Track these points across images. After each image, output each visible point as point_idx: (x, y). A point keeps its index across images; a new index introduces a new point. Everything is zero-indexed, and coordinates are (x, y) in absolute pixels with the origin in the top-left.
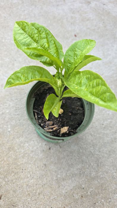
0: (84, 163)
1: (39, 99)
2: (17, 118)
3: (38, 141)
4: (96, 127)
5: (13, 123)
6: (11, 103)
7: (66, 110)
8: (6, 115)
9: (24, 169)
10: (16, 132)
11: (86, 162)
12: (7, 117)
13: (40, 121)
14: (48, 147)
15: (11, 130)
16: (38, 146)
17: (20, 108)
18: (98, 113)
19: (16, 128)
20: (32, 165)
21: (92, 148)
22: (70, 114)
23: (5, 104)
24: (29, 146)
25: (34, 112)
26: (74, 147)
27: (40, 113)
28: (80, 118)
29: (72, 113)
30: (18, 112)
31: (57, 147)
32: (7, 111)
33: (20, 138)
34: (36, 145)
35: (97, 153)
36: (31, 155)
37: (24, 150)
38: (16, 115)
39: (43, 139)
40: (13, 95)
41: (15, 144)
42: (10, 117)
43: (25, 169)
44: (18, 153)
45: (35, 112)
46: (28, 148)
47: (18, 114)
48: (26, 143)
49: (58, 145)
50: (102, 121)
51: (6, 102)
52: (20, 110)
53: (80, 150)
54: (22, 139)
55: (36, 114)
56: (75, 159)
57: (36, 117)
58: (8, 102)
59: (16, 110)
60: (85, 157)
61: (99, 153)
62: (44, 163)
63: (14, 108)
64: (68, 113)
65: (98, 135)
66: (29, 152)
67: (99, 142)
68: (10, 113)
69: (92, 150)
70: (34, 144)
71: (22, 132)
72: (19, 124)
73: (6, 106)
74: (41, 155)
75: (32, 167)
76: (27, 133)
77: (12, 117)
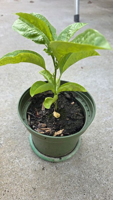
0: (86, 194)
1: (36, 103)
2: (13, 131)
3: (31, 158)
4: (102, 149)
5: (8, 136)
6: (10, 117)
7: (64, 115)
8: (2, 127)
9: (7, 190)
10: (8, 146)
11: (89, 193)
12: (3, 129)
13: (31, 123)
14: (42, 166)
15: (3, 143)
16: (30, 165)
17: (18, 122)
18: (105, 134)
19: (9, 141)
20: (19, 186)
21: (98, 175)
22: (68, 119)
23: (4, 118)
24: (19, 163)
25: (27, 114)
26: (74, 171)
27: (34, 115)
28: (79, 123)
29: (70, 118)
30: (16, 126)
31: (52, 167)
32: (5, 124)
33: (12, 152)
34: (28, 163)
35: (104, 182)
36: (20, 174)
37: (13, 167)
38: (12, 128)
39: (38, 156)
40: (14, 110)
41: (4, 158)
42: (6, 130)
43: (8, 192)
44: (4, 170)
45: (29, 114)
46: (17, 165)
47: (15, 128)
48: (17, 159)
49: (54, 166)
50: (110, 144)
51: (6, 115)
52: (17, 124)
53: (81, 176)
54: (12, 154)
55: (29, 116)
56: (74, 186)
57: (29, 119)
58: (8, 115)
59: (14, 123)
60: (87, 186)
61: (106, 182)
62: (34, 186)
63: (13, 122)
64: (65, 118)
65: (105, 159)
66: (18, 170)
67: (107, 168)
68: (6, 126)
69: (97, 177)
70: (26, 160)
71: (14, 147)
72: (13, 137)
73: (5, 118)
74: (31, 176)
75: (18, 189)
76: (21, 148)
77: (8, 130)
